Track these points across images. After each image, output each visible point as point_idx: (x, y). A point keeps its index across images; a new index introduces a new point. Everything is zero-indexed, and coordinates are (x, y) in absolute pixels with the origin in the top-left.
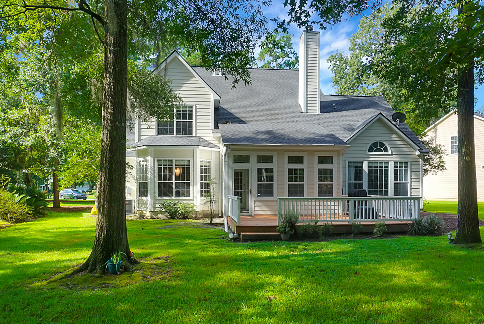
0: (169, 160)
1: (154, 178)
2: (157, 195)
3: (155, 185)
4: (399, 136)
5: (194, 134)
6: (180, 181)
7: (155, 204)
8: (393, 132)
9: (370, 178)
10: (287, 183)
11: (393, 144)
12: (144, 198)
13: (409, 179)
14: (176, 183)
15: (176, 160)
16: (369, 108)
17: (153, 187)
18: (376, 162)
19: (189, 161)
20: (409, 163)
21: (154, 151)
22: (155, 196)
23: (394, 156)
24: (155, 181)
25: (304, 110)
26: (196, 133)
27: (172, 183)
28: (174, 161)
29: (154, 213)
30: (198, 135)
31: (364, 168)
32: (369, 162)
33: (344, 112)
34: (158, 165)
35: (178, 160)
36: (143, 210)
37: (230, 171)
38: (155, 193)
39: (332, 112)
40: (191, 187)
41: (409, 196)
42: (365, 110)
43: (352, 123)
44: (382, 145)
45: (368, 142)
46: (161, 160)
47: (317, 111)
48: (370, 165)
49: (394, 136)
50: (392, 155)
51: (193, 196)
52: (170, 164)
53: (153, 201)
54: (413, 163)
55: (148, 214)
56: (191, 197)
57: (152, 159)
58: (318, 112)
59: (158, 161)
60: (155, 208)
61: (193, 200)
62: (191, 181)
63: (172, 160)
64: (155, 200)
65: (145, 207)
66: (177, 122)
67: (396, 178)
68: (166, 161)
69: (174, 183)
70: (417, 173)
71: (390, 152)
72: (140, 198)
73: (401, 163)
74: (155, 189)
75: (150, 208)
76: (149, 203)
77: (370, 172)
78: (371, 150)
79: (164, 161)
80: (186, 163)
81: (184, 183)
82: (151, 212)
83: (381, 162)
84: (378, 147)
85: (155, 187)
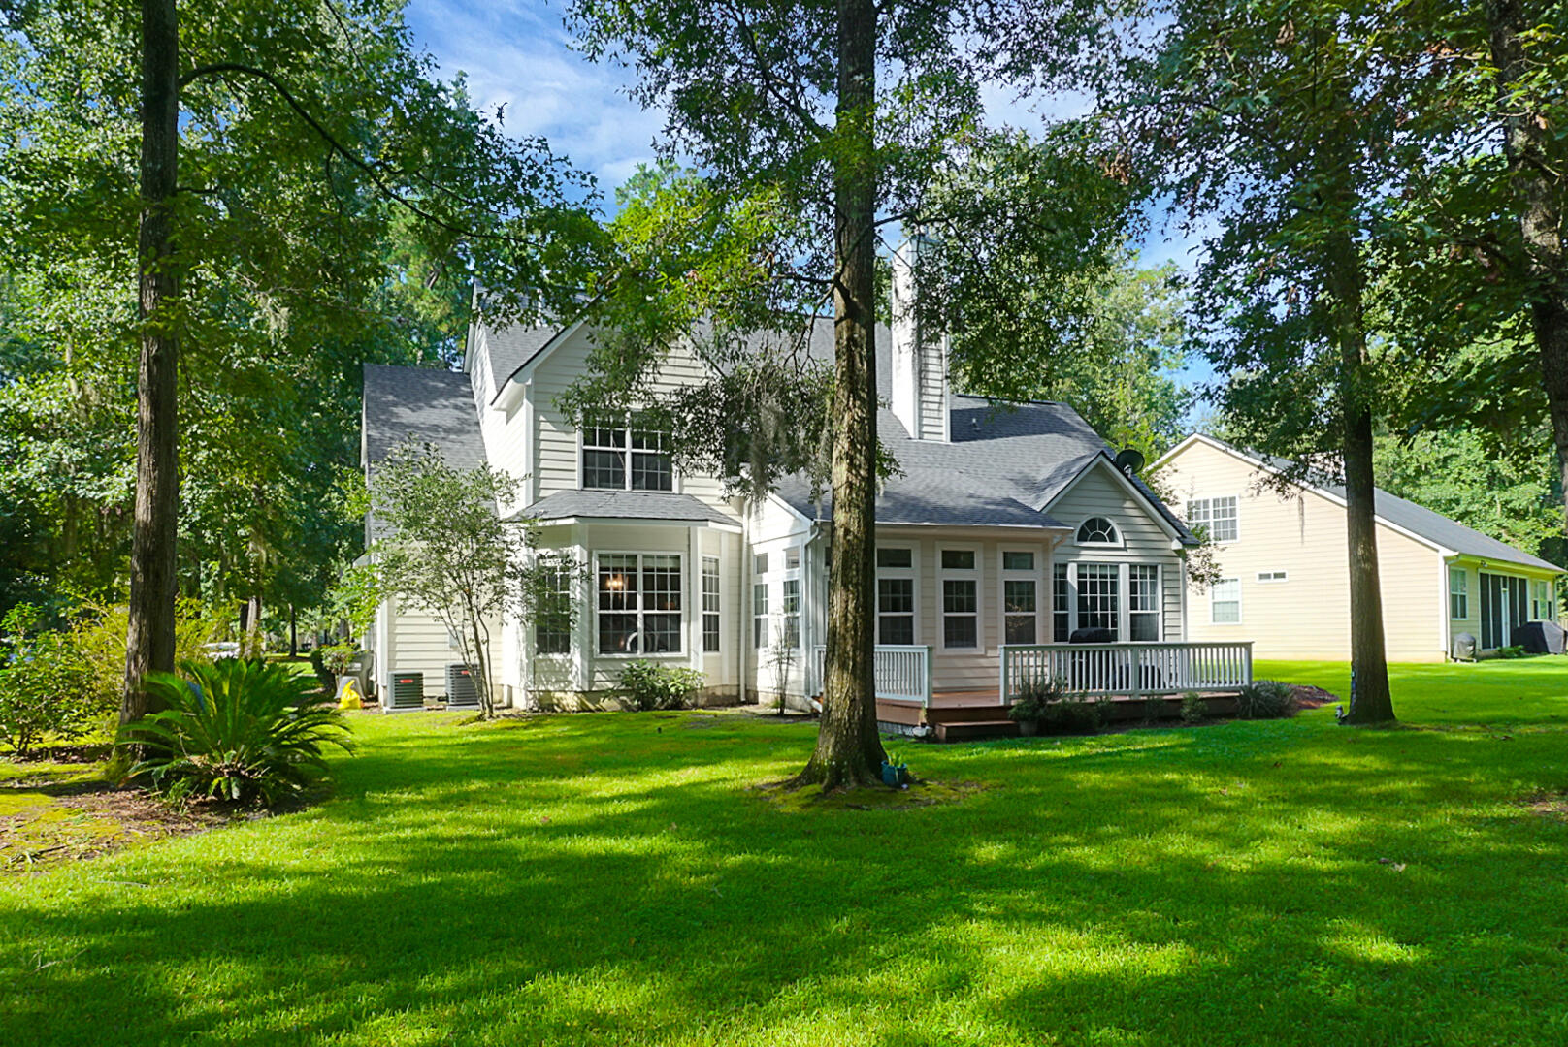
0: (628, 557)
1: (591, 601)
2: (596, 648)
3: (591, 622)
4: (1140, 507)
5: (676, 489)
6: (656, 611)
7: (592, 673)
8: (1125, 495)
9: (1082, 602)
10: (941, 615)
11: (1127, 524)
12: (557, 657)
13: (1159, 603)
14: (645, 615)
15: (645, 557)
16: (1050, 432)
17: (587, 625)
18: (1093, 565)
19: (678, 558)
20: (1160, 568)
21: (590, 533)
22: (591, 651)
23: (1130, 552)
24: (591, 612)
25: (912, 432)
26: (681, 486)
27: (635, 615)
28: (640, 559)
29: (590, 695)
30: (686, 491)
31: (1069, 578)
32: (1081, 566)
33: (1000, 441)
34: (601, 569)
35: (652, 557)
36: (551, 688)
37: (819, 583)
38: (591, 642)
39: (975, 439)
40: (684, 626)
41: (1160, 640)
42: (1043, 437)
43: (1026, 470)
44: (1105, 525)
45: (1076, 518)
46: (607, 556)
47: (944, 437)
48: (1082, 572)
49: (1128, 504)
50: (1125, 549)
51: (689, 650)
52: (630, 565)
53: (586, 664)
54: (1167, 568)
55: (570, 701)
56: (684, 653)
57: (586, 552)
58: (946, 438)
59: (601, 556)
60: (591, 682)
61: (687, 660)
62: (683, 611)
63: (635, 556)
64: (591, 660)
65: (558, 681)
66: (633, 454)
67: (1134, 605)
68: (620, 557)
69: (640, 616)
70: (1175, 592)
71: (1120, 543)
72: (541, 657)
73: (1143, 567)
74: (591, 633)
75: (577, 682)
76: (574, 669)
77: (1082, 585)
78: (1082, 537)
79: (615, 557)
80: (669, 564)
81: (665, 615)
82: (583, 692)
83: (1103, 566)
84: (1095, 530)
85: (591, 627)
